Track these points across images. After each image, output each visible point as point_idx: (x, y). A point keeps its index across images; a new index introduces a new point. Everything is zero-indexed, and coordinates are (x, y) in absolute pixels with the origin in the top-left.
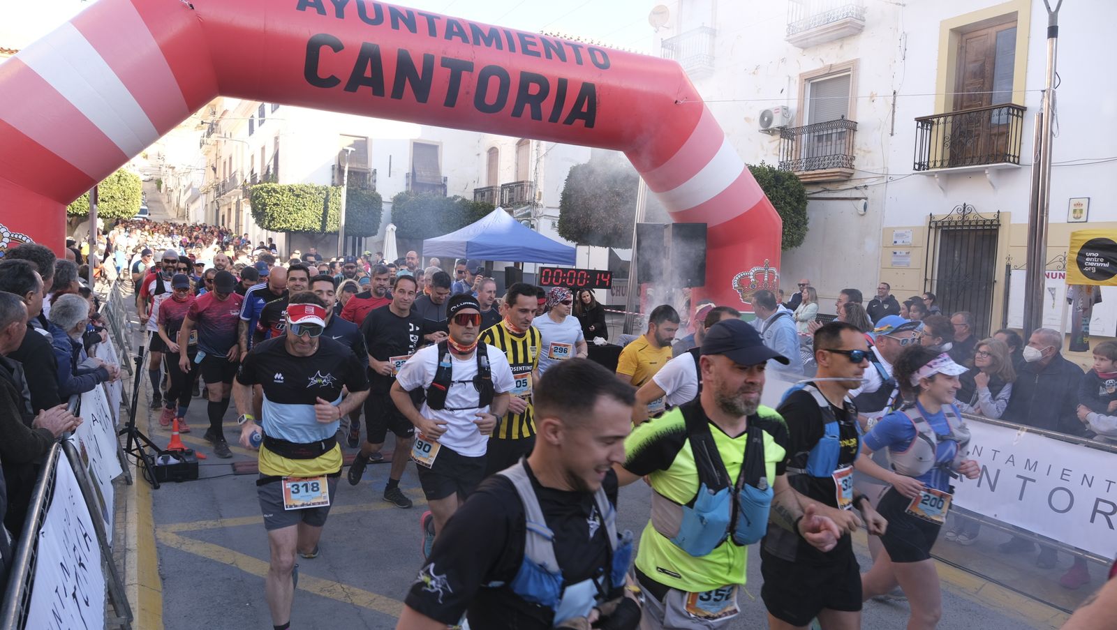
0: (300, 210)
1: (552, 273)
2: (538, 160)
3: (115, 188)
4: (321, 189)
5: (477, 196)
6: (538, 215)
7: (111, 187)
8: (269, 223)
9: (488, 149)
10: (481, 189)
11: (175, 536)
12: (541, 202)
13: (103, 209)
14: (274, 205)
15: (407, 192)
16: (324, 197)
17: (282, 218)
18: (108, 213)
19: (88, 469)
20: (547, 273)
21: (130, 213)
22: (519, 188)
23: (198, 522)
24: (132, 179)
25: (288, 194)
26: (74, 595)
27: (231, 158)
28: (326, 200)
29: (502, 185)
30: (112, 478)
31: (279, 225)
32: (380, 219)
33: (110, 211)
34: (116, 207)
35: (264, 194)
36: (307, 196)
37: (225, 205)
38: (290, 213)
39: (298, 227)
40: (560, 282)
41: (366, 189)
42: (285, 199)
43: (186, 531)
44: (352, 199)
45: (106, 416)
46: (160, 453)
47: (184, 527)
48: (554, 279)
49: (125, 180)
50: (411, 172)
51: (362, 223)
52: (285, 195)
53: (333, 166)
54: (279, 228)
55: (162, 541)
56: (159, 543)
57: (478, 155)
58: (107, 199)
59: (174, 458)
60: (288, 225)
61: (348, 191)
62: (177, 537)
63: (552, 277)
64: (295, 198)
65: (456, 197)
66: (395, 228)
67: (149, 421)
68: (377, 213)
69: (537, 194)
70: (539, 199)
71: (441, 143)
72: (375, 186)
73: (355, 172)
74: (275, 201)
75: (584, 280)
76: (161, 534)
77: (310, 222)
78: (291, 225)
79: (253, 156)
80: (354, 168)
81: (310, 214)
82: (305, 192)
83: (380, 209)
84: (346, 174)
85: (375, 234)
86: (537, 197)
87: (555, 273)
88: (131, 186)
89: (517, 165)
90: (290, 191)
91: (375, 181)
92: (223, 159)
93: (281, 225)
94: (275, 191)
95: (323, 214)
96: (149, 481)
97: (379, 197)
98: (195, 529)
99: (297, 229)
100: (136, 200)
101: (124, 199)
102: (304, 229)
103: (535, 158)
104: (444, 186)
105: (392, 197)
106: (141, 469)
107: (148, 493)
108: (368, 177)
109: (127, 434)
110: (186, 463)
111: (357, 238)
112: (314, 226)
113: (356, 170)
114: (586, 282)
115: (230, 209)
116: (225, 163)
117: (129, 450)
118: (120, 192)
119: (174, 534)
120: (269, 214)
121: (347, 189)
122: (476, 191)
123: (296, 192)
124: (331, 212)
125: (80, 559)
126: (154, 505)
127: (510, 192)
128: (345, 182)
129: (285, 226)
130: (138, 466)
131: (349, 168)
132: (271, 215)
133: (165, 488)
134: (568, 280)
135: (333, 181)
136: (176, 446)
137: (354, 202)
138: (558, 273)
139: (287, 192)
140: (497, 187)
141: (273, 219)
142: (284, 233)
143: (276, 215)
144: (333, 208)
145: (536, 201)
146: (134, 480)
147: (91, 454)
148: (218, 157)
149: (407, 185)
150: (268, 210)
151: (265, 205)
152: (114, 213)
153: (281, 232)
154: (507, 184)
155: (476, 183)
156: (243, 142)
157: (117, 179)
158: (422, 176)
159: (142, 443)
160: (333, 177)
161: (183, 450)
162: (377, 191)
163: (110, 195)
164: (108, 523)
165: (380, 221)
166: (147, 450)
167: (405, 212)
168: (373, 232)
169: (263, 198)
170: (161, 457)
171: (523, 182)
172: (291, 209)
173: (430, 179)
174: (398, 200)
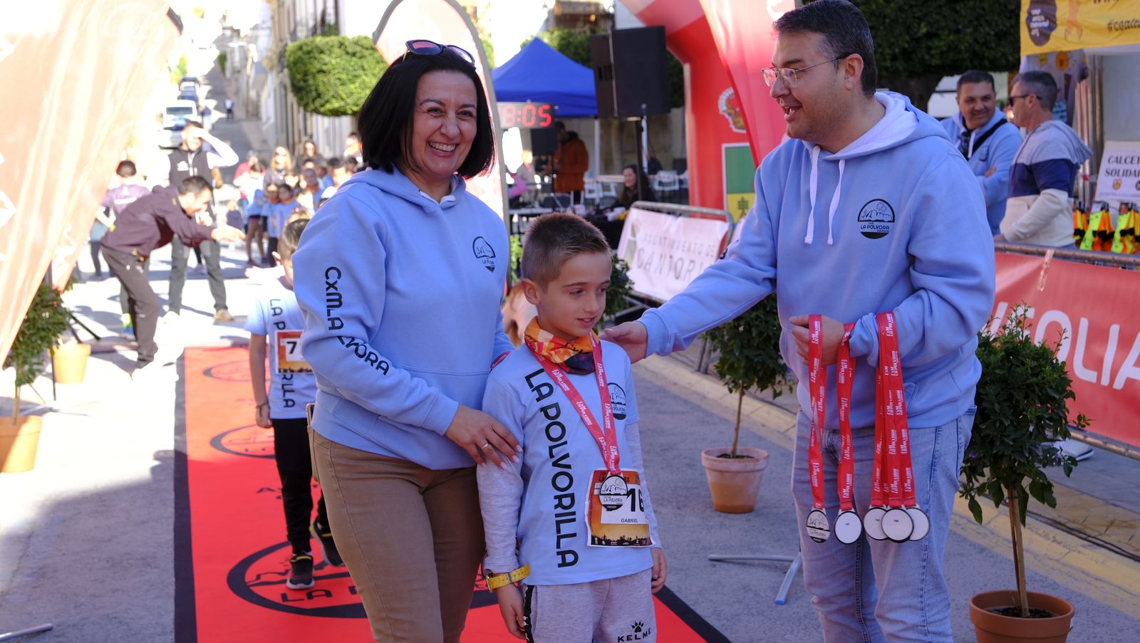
0: (356, 76)
36: (366, 53)
38: (342, 84)
52: (334, 56)
60: (342, 103)
90: (340, 47)
123: (350, 50)
141: (319, 96)
172: (344, 77)
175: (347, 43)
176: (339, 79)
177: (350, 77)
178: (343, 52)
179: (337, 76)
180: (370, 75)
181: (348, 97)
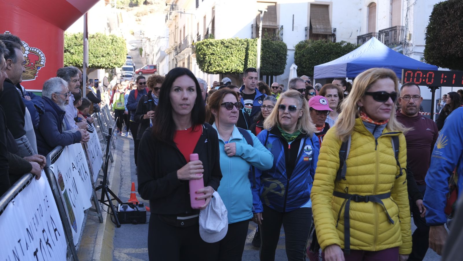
0: (229, 57)
1: (414, 75)
2: (408, 9)
3: (110, 47)
4: (243, 41)
5: (360, 41)
6: (409, 52)
7: (108, 46)
8: (208, 67)
9: (368, 4)
10: (362, 36)
11: (126, 256)
12: (411, 42)
13: (102, 61)
14: (211, 54)
15: (306, 41)
16: (245, 47)
17: (217, 64)
18: (106, 65)
19: (63, 192)
20: (409, 74)
21: (119, 64)
22: (393, 32)
23: (142, 249)
24: (120, 41)
25: (220, 46)
26: (35, 254)
27: (184, 27)
28: (247, 49)
29: (380, 31)
30: (85, 209)
31: (214, 69)
32: (285, 62)
33: (107, 63)
34: (110, 60)
35: (204, 47)
36: (234, 46)
37: (180, 61)
38: (222, 60)
39: (227, 69)
40: (420, 81)
41: (275, 40)
42: (218, 50)
43: (134, 253)
44: (265, 47)
45: (86, 172)
46: (122, 204)
47: (133, 251)
48: (415, 79)
49: (116, 42)
50: (309, 26)
51: (273, 65)
52: (218, 47)
53: (252, 25)
54: (215, 71)
55: (117, 258)
56: (116, 259)
57: (360, 9)
58: (105, 55)
59: (131, 207)
60: (221, 68)
61: (263, 42)
62: (127, 256)
63: (413, 77)
64: (225, 48)
65: (342, 42)
66: (296, 67)
67: (120, 189)
68: (283, 57)
69: (408, 35)
70: (410, 39)
71: (332, 3)
72: (282, 39)
73: (268, 29)
74: (211, 51)
75: (442, 80)
76: (117, 254)
77: (236, 66)
78: (223, 68)
79: (198, 24)
80: (267, 26)
81: (236, 60)
82: (232, 44)
83: (285, 55)
84: (261, 29)
85: (282, 73)
86: (408, 38)
87: (416, 74)
88: (119, 46)
89: (391, 14)
91: (282, 35)
92: (179, 28)
93: (216, 68)
94: (212, 44)
95: (245, 59)
96: (113, 222)
97: (285, 45)
98: (140, 252)
99: (227, 71)
100: (122, 56)
101: (116, 55)
102: (231, 70)
103: (405, 8)
104: (334, 35)
105: (295, 46)
106: (109, 215)
107: (113, 229)
108: (277, 32)
109: (101, 189)
110: (138, 211)
111: (270, 77)
112: (238, 68)
113: (268, 27)
114: (443, 81)
115: (184, 63)
116: (181, 31)
117: (102, 201)
118: (113, 50)
119: (126, 254)
120: (208, 61)
121: (262, 40)
122: (359, 38)
123: (226, 45)
124: (250, 57)
125: (48, 240)
126: (115, 237)
127: (385, 36)
128: (260, 35)
129: (218, 69)
130: (108, 212)
131: (262, 25)
132: (209, 62)
133: (123, 227)
134: (427, 79)
135: (252, 36)
136: (134, 201)
137: (267, 49)
138: (419, 75)
139: (219, 44)
140: (375, 33)
142: (218, 75)
143: (212, 61)
144: (252, 55)
145: (407, 41)
146: (105, 221)
147: (68, 185)
148: (176, 28)
149: (306, 36)
150: (207, 58)
151: (205, 55)
152: (109, 64)
153: (216, 74)
154: (383, 30)
155: (359, 31)
156: (192, 14)
157: (111, 41)
158: (317, 29)
159: (111, 197)
160: (252, 33)
161: (137, 203)
162: (283, 41)
163: (107, 52)
164: (76, 232)
165: (285, 63)
166: (115, 202)
167: (303, 56)
168: (281, 71)
169: (204, 50)
170: (122, 206)
171: (396, 27)
172: (223, 57)
173: (323, 30)
174: (300, 47)
175: (225, 42)
176: (220, 57)
177: (225, 57)
178: (223, 46)
179: (219, 57)
180: (234, 57)
181: (224, 66)
